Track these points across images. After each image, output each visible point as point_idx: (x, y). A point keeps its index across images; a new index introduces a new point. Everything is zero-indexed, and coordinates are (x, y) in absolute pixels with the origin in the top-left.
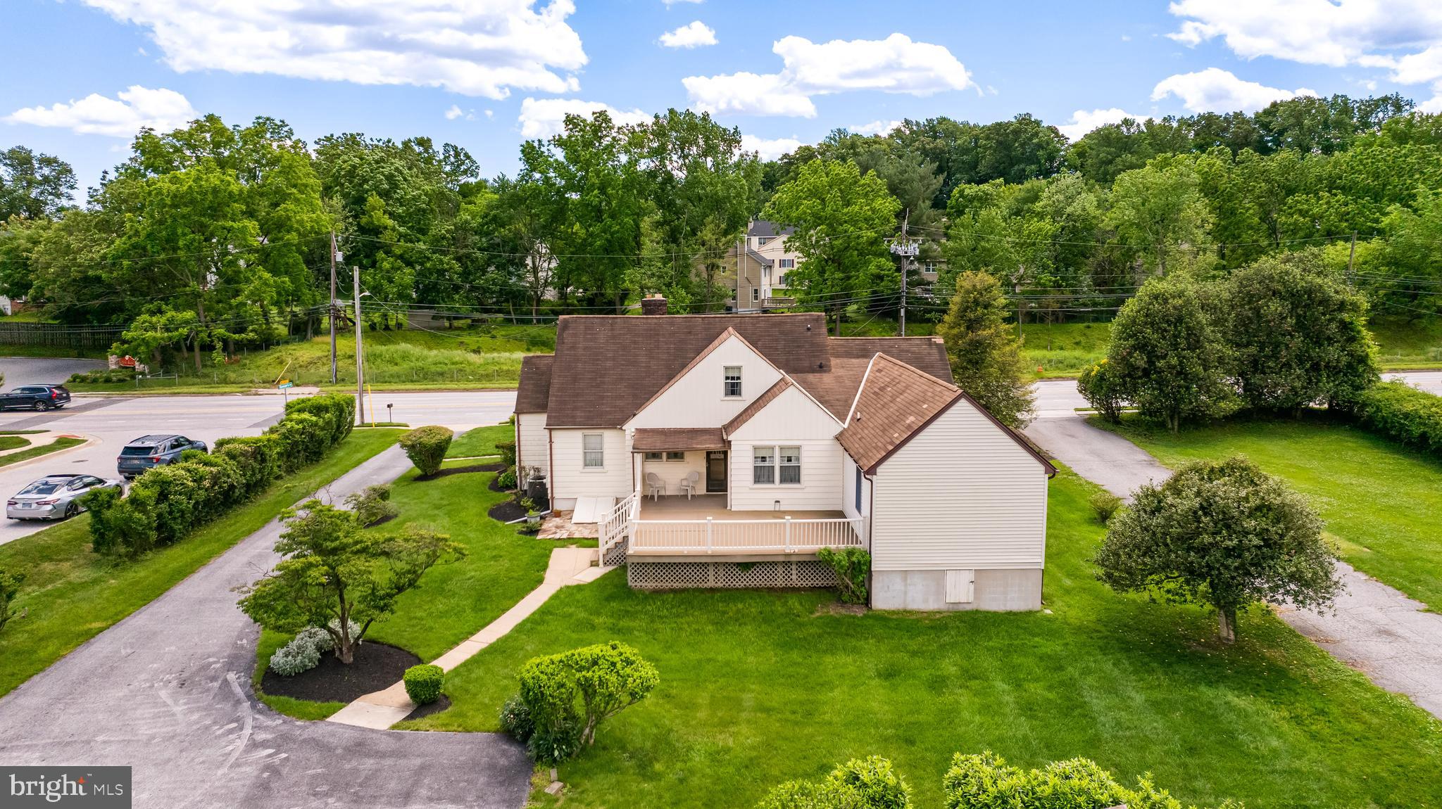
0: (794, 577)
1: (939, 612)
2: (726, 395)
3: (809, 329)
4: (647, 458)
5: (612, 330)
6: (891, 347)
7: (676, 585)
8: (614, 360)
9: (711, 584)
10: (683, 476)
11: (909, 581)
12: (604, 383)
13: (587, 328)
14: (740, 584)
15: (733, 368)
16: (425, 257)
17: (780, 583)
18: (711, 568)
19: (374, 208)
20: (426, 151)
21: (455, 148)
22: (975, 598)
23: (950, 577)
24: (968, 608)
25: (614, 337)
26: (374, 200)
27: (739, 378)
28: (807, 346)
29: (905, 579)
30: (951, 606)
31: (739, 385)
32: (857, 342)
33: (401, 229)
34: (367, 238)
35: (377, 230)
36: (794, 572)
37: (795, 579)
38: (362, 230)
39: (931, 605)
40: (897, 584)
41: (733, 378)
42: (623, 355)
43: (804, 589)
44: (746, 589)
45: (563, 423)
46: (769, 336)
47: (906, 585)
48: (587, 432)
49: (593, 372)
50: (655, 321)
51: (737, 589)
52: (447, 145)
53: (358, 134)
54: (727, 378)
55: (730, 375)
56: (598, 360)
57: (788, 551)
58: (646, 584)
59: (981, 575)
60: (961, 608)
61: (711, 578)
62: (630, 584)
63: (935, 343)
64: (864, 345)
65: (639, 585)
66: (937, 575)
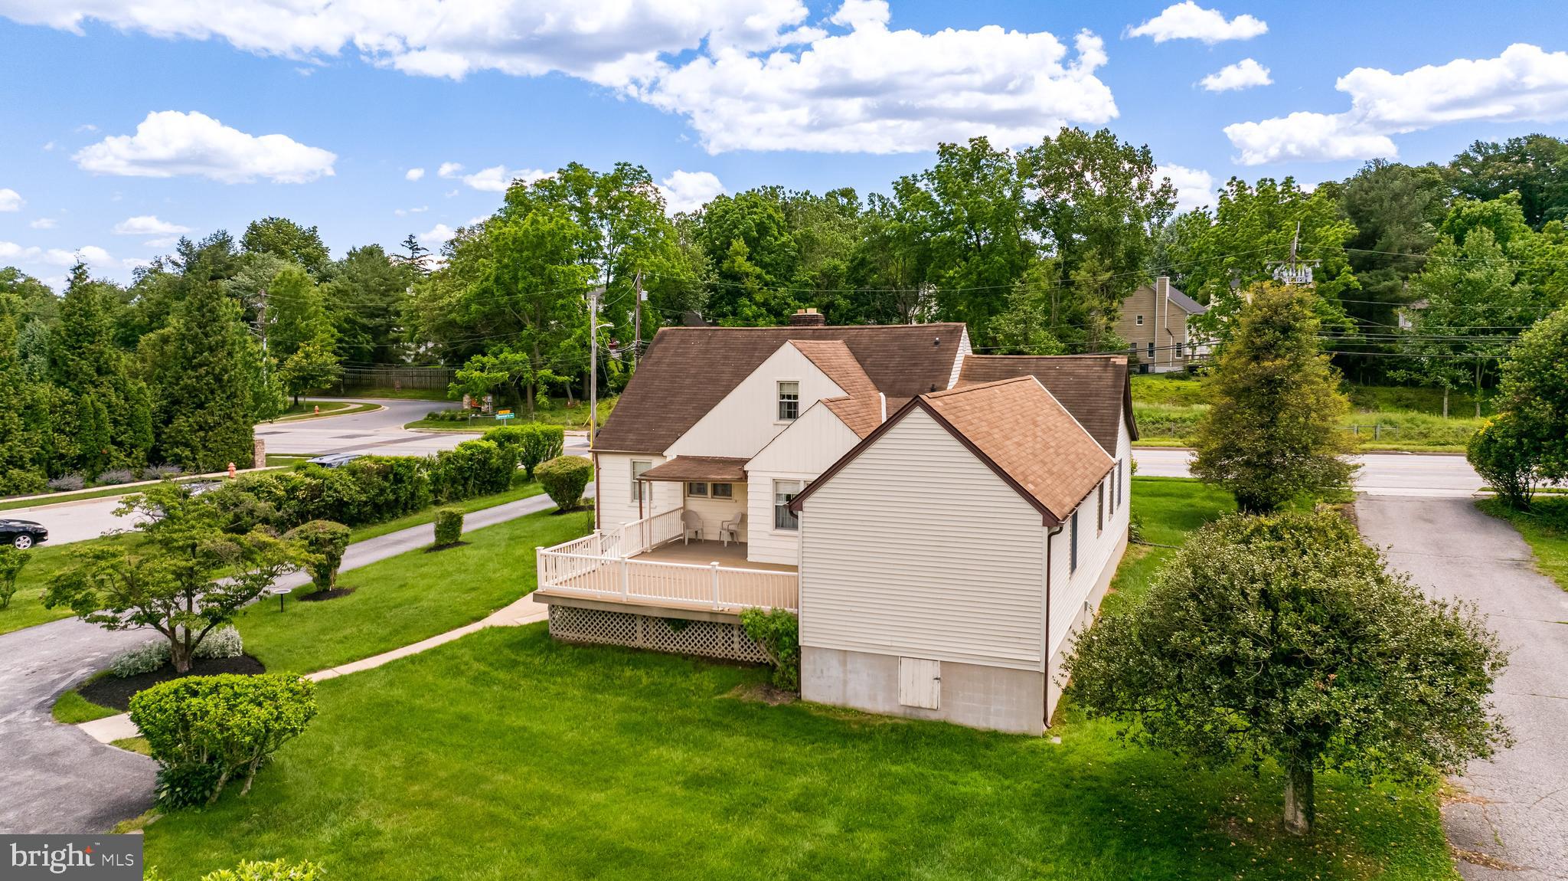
0: (736, 646)
1: (890, 717)
2: (781, 417)
3: (937, 343)
4: (691, 492)
5: (708, 343)
6: (1050, 368)
7: (601, 639)
8: (695, 377)
9: (639, 643)
10: (730, 518)
11: (849, 667)
12: (671, 402)
13: (683, 341)
14: (672, 648)
15: (789, 383)
16: (786, 304)
17: (719, 652)
18: (639, 623)
19: (737, 253)
20: (850, 203)
21: (881, 198)
22: (943, 704)
23: (906, 669)
24: (934, 717)
25: (706, 351)
26: (739, 244)
27: (796, 397)
28: (926, 363)
29: (844, 663)
30: (908, 711)
31: (796, 405)
32: (1006, 362)
33: (768, 277)
34: (729, 283)
35: (735, 276)
36: (736, 639)
37: (737, 649)
38: (724, 276)
39: (879, 705)
40: (834, 669)
41: (789, 397)
42: (707, 372)
43: (745, 664)
44: (677, 654)
45: (610, 446)
46: (884, 351)
47: (845, 672)
48: (637, 458)
49: (667, 390)
50: (760, 333)
51: (668, 653)
52: (872, 194)
53: (778, 187)
54: (783, 397)
55: (786, 392)
56: (678, 377)
57: (715, 609)
58: (567, 633)
59: (950, 671)
60: (922, 715)
61: (640, 635)
62: (551, 631)
63: (1114, 365)
64: (1013, 365)
65: (560, 633)
66: (888, 663)
